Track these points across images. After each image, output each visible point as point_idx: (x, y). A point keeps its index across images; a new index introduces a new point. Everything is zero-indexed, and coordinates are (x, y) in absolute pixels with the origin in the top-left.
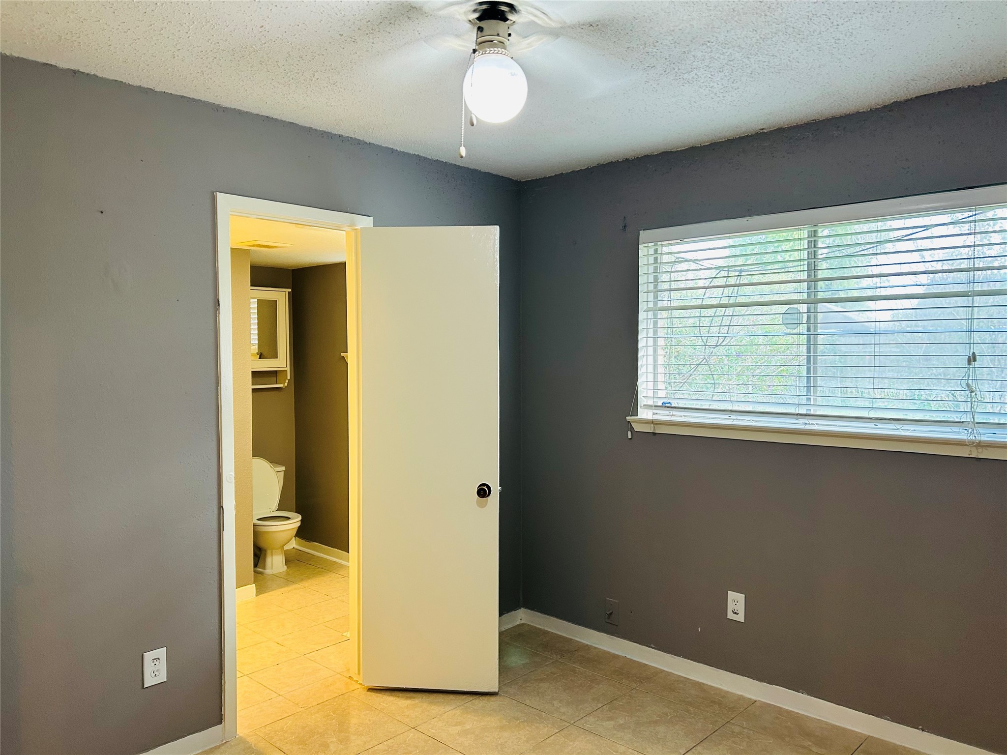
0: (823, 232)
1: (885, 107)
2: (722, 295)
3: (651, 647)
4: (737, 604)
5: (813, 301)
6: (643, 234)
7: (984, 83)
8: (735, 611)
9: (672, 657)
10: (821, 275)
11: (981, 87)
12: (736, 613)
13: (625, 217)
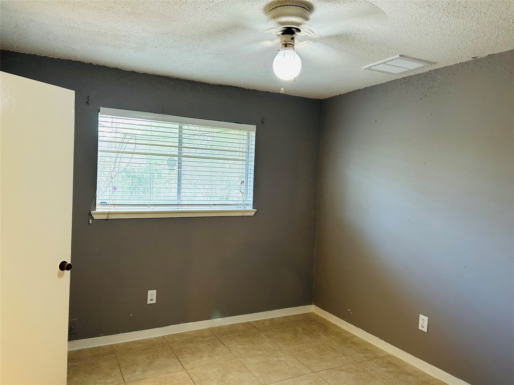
0: (185, 127)
1: (218, 85)
2: (125, 147)
3: (101, 336)
4: (153, 295)
5: (180, 156)
6: (102, 109)
7: (247, 89)
8: (152, 299)
9: (115, 336)
10: (184, 145)
11: (246, 89)
12: (152, 300)
13: (88, 97)
